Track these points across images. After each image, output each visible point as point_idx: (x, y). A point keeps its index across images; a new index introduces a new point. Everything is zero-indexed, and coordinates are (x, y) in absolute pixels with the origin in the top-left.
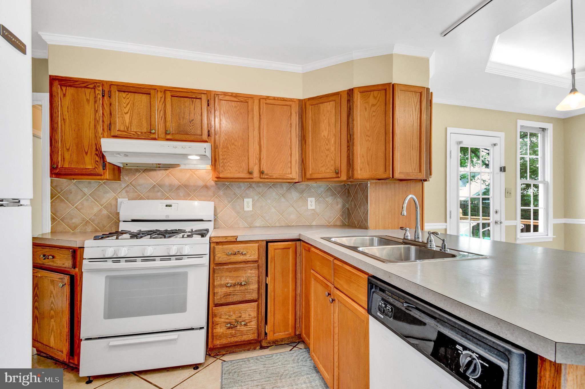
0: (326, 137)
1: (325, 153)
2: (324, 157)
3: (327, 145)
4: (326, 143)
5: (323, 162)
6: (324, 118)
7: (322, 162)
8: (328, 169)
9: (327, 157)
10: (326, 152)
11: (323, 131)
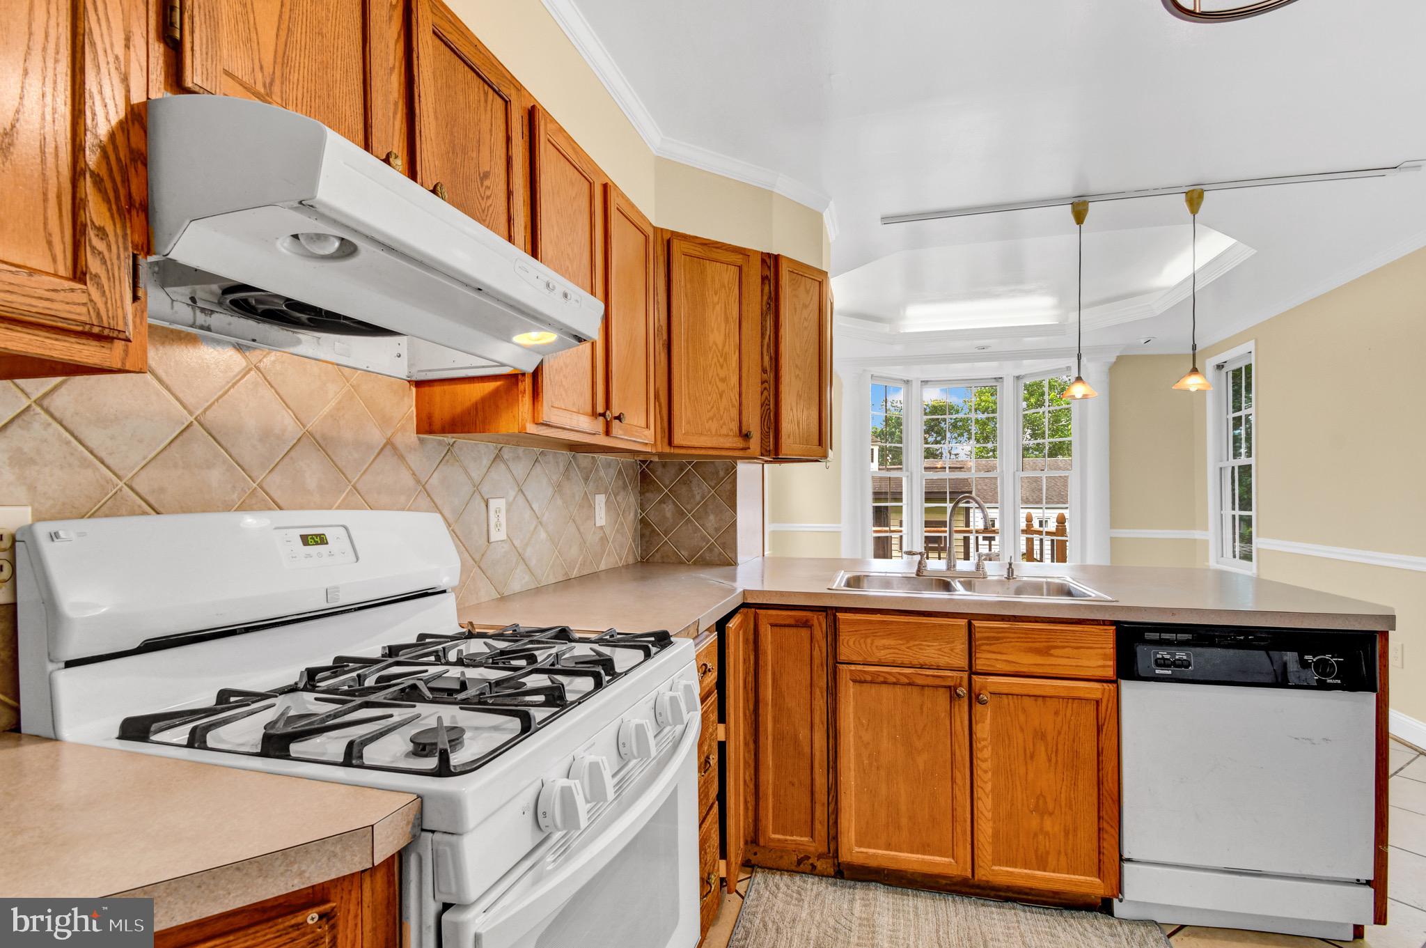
0: (720, 348)
1: (717, 387)
2: (715, 395)
3: (722, 367)
4: (719, 362)
5: (712, 408)
6: (716, 299)
7: (709, 407)
8: (724, 427)
9: (721, 396)
10: (719, 384)
11: (712, 331)
